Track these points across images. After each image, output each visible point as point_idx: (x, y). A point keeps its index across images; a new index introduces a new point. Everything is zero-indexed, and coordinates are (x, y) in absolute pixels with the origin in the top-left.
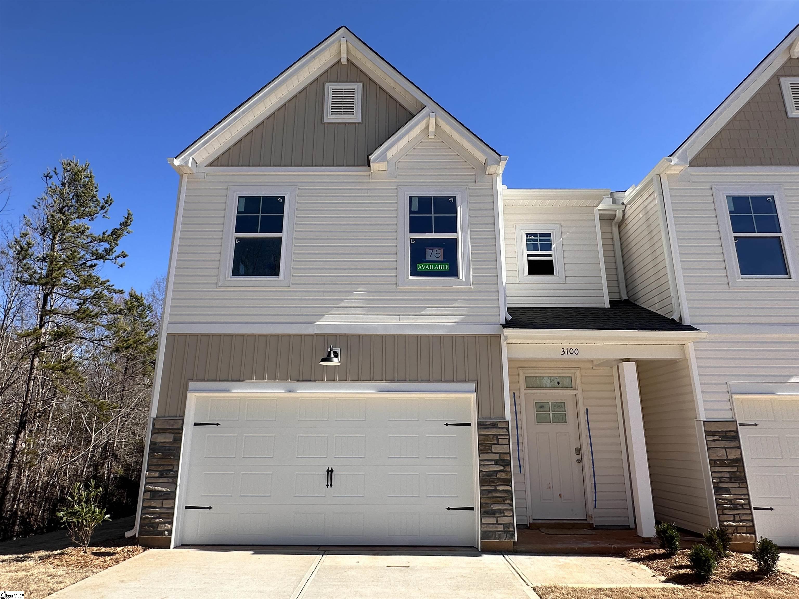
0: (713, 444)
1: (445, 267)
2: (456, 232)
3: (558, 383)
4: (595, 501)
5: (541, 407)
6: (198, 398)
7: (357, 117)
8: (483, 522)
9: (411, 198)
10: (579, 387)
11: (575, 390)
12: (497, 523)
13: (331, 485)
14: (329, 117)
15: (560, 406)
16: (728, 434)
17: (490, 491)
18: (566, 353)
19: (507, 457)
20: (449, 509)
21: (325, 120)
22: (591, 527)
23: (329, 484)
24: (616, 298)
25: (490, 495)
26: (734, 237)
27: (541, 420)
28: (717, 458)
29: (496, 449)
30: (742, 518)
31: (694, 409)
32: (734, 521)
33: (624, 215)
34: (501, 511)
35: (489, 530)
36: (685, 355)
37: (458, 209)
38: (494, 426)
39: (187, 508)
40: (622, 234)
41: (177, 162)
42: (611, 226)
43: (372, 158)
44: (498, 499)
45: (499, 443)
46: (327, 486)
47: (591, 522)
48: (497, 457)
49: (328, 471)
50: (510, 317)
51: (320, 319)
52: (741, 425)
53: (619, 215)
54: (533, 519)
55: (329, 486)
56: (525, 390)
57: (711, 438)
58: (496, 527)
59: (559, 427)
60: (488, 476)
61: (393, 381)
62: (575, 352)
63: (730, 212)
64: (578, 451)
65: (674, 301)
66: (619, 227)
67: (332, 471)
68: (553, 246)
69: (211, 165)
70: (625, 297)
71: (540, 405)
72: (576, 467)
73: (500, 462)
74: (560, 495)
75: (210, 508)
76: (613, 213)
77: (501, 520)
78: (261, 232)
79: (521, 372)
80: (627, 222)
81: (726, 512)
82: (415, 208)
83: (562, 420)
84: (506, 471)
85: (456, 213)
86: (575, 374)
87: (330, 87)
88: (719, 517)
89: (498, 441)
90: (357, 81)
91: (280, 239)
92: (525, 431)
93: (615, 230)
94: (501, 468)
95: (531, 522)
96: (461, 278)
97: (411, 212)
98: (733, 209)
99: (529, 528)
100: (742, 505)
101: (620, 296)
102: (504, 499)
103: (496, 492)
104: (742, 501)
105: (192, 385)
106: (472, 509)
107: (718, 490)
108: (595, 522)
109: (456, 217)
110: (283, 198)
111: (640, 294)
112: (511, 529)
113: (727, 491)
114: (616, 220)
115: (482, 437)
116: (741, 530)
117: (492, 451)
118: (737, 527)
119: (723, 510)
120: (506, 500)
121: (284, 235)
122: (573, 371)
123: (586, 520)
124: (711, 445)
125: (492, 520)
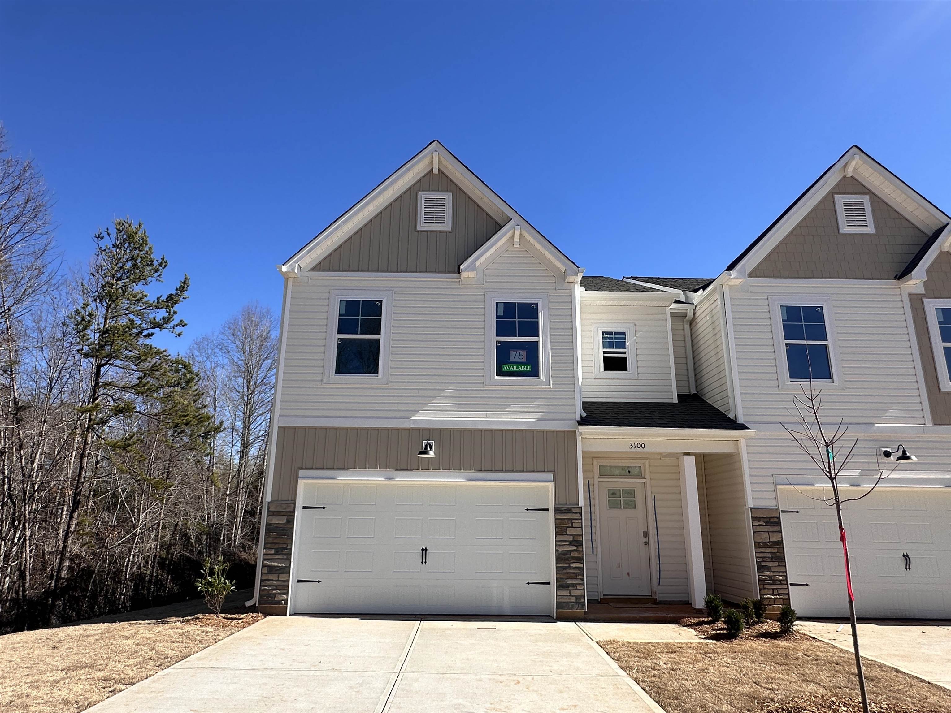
0: (759, 529)
1: (527, 368)
2: (538, 336)
3: (629, 472)
4: (660, 578)
5: (613, 493)
6: (305, 484)
7: (447, 226)
8: (559, 594)
9: (497, 303)
10: (647, 476)
11: (644, 478)
12: (570, 595)
13: (425, 562)
14: (422, 226)
15: (631, 493)
16: (772, 520)
17: (564, 568)
18: (634, 446)
19: (579, 539)
20: (528, 583)
21: (419, 228)
22: (655, 602)
23: (424, 561)
24: (685, 391)
25: (565, 571)
26: (786, 344)
27: (614, 505)
28: (761, 541)
29: (570, 531)
30: (780, 592)
31: (744, 498)
32: (773, 594)
33: (694, 314)
34: (574, 585)
35: (563, 601)
36: (738, 449)
37: (540, 314)
38: (569, 511)
39: (299, 581)
40: (694, 330)
41: (284, 269)
42: (683, 323)
43: (462, 267)
44: (572, 574)
46: (422, 562)
47: (655, 598)
48: (571, 538)
49: (423, 550)
50: (584, 415)
51: (415, 414)
52: (783, 512)
53: (690, 314)
54: (604, 595)
55: (424, 563)
56: (599, 478)
57: (757, 523)
58: (570, 599)
59: (630, 512)
60: (564, 555)
61: (481, 471)
62: (642, 446)
63: (783, 321)
64: (646, 534)
65: (731, 401)
66: (691, 324)
67: (426, 550)
68: (628, 344)
69: (313, 269)
70: (693, 391)
71: (612, 492)
72: (644, 548)
73: (574, 543)
74: (628, 574)
75: (319, 582)
76: (685, 311)
77: (574, 593)
78: (362, 333)
79: (595, 463)
80: (698, 320)
81: (766, 586)
82: (501, 313)
83: (632, 505)
84: (579, 551)
85: (538, 318)
86: (644, 464)
87: (423, 196)
88: (760, 591)
89: (572, 525)
90: (447, 191)
91: (378, 341)
92: (598, 516)
93: (687, 327)
94: (575, 548)
95: (602, 597)
96: (541, 378)
97: (497, 317)
98: (786, 318)
99: (599, 603)
100: (780, 580)
101: (690, 390)
102: (576, 575)
103: (570, 569)
104: (781, 578)
105: (301, 473)
106: (549, 583)
107: (761, 568)
108: (659, 597)
109: (538, 322)
110: (381, 302)
111: (706, 390)
112: (582, 600)
113: (768, 569)
114: (687, 318)
115: (558, 521)
116: (778, 602)
117: (567, 533)
118: (775, 599)
119: (764, 585)
120: (579, 575)
121: (382, 337)
122: (643, 461)
123: (651, 596)
124: (756, 529)
125: (566, 593)
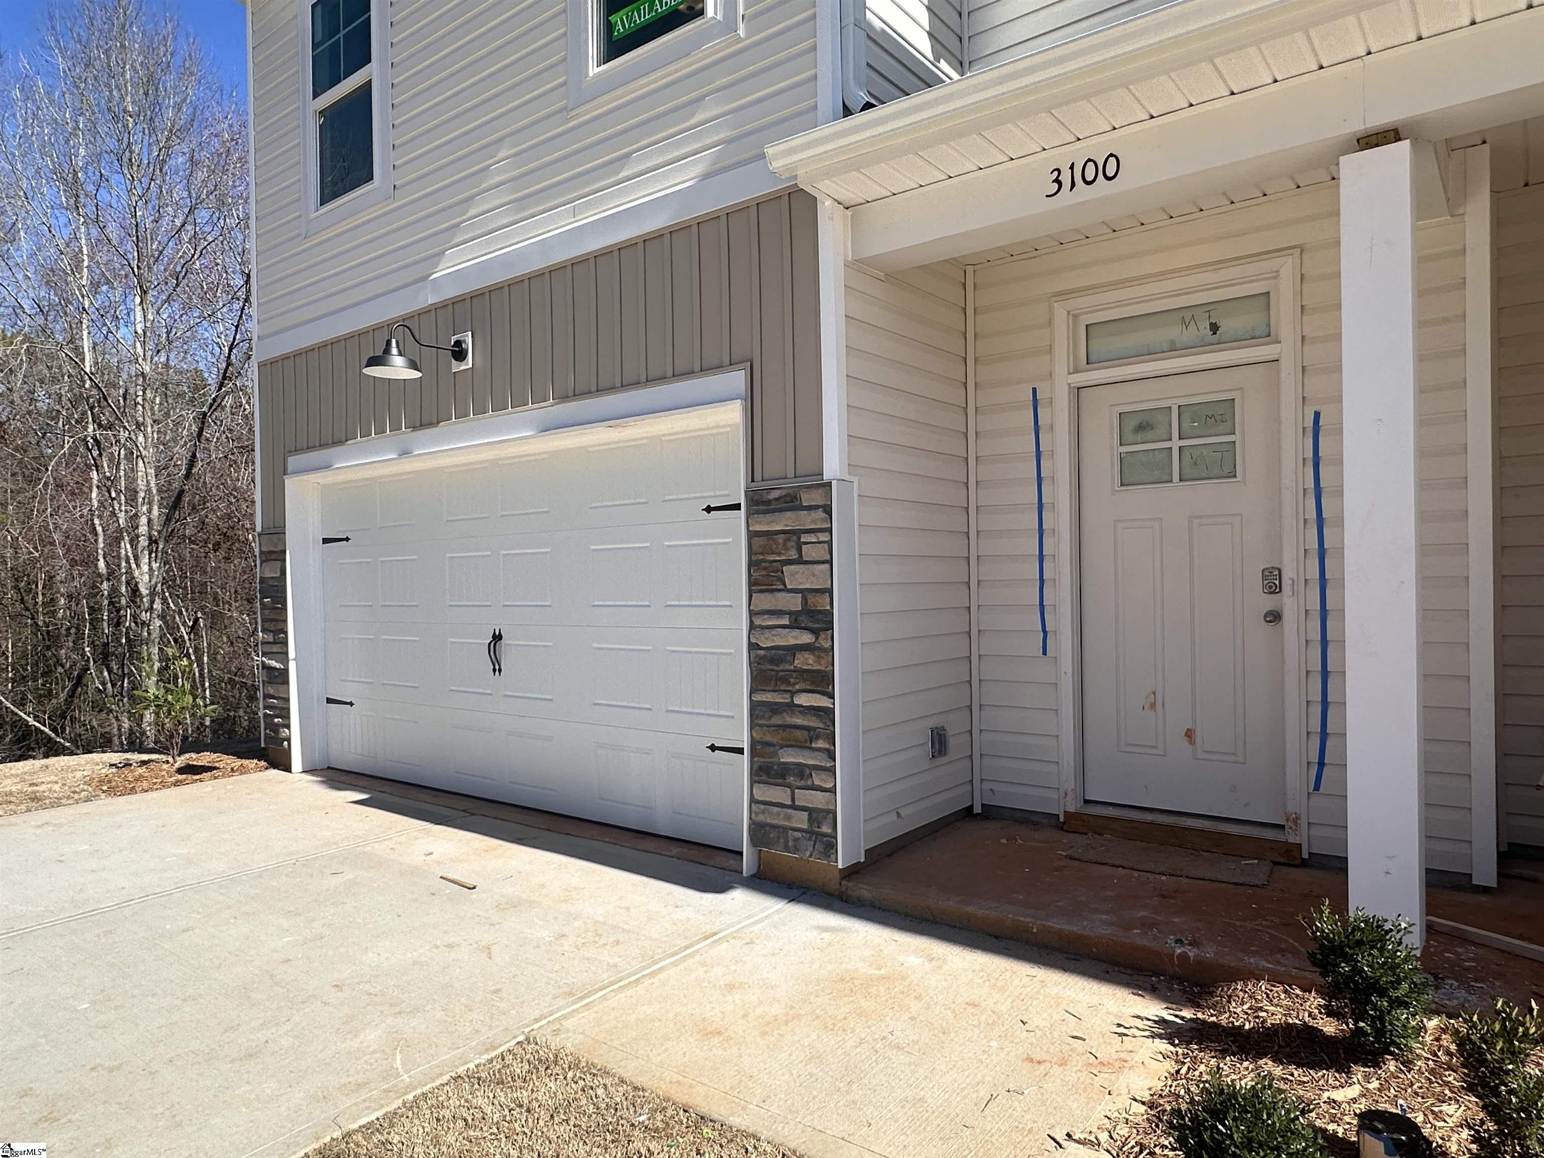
3: (1214, 328)
4: (1321, 764)
5: (1138, 426)
8: (758, 796)
12: (794, 807)
13: (500, 670)
15: (1216, 415)
17: (775, 709)
18: (1067, 183)
19: (822, 603)
20: (713, 748)
22: (1292, 855)
23: (497, 667)
25: (777, 720)
27: (1137, 473)
29: (796, 577)
34: (802, 771)
35: (769, 821)
38: (790, 502)
39: (330, 700)
44: (798, 733)
45: (805, 559)
46: (494, 670)
47: (1292, 839)
48: (795, 603)
51: (438, 263)
58: (788, 818)
59: (1210, 494)
60: (772, 661)
64: (1272, 581)
67: (500, 636)
71: (1136, 419)
73: (804, 620)
74: (1189, 734)
75: (351, 704)
77: (805, 798)
78: (346, 76)
83: (1219, 465)
84: (820, 649)
89: (800, 550)
91: (370, 81)
94: (806, 638)
102: (812, 734)
103: (793, 713)
105: (293, 461)
106: (735, 751)
112: (826, 829)
115: (758, 542)
117: (785, 585)
120: (818, 737)
121: (373, 66)
123: (1276, 827)
125: (779, 794)
